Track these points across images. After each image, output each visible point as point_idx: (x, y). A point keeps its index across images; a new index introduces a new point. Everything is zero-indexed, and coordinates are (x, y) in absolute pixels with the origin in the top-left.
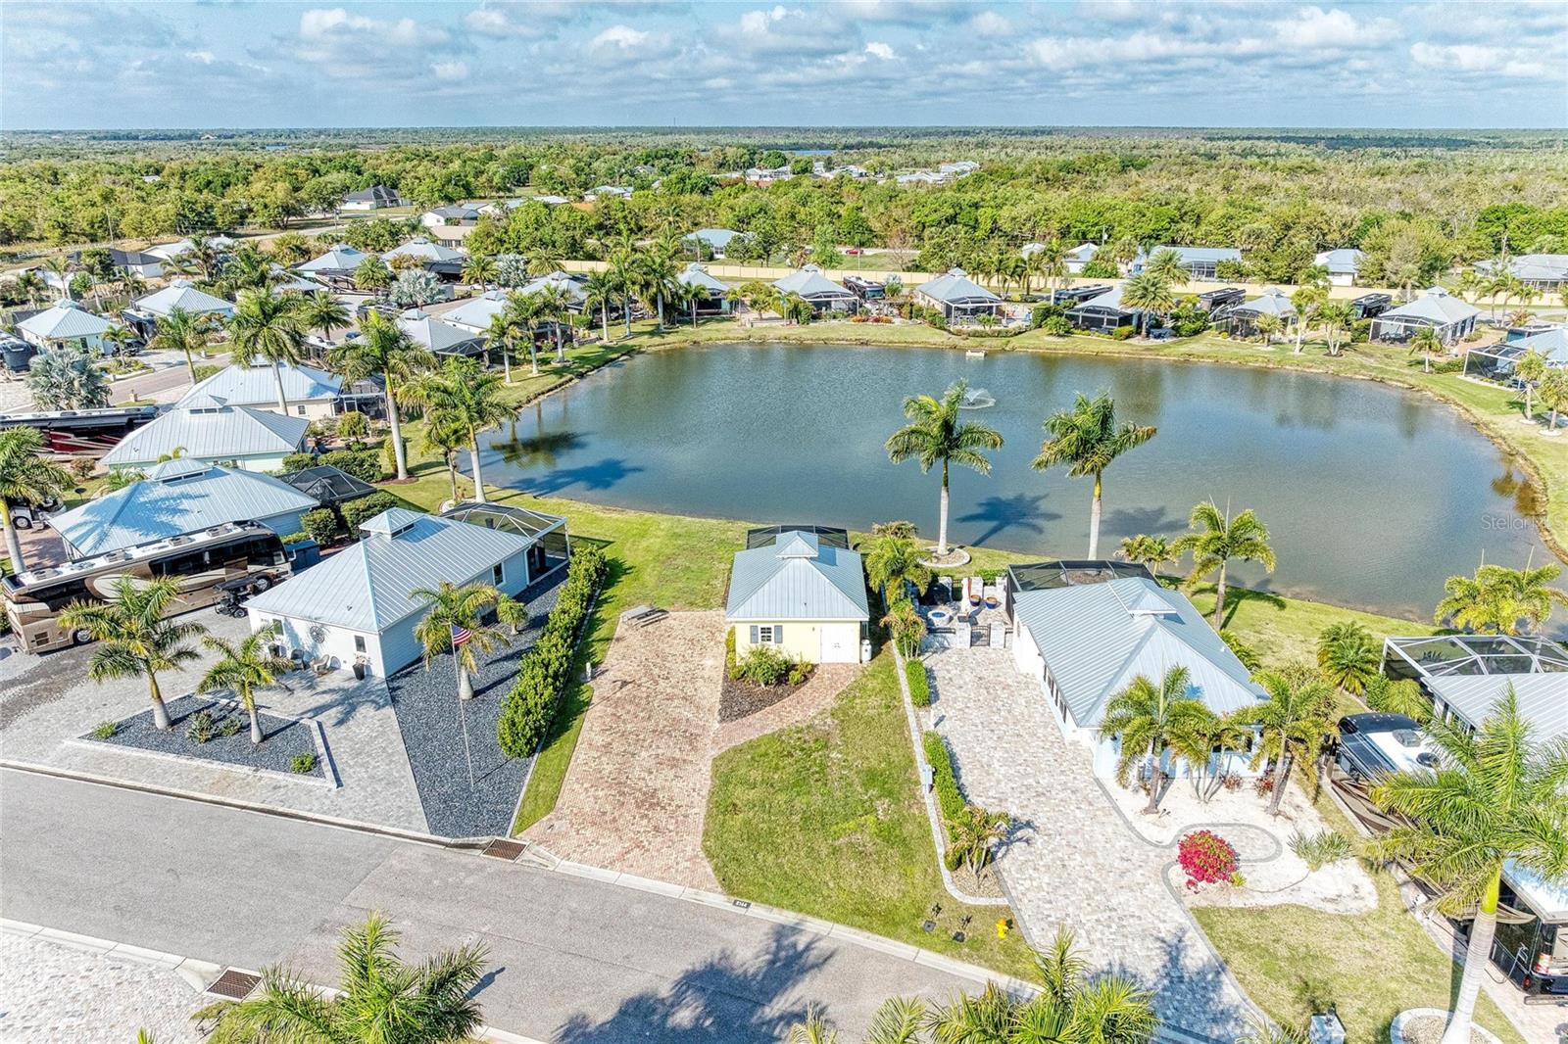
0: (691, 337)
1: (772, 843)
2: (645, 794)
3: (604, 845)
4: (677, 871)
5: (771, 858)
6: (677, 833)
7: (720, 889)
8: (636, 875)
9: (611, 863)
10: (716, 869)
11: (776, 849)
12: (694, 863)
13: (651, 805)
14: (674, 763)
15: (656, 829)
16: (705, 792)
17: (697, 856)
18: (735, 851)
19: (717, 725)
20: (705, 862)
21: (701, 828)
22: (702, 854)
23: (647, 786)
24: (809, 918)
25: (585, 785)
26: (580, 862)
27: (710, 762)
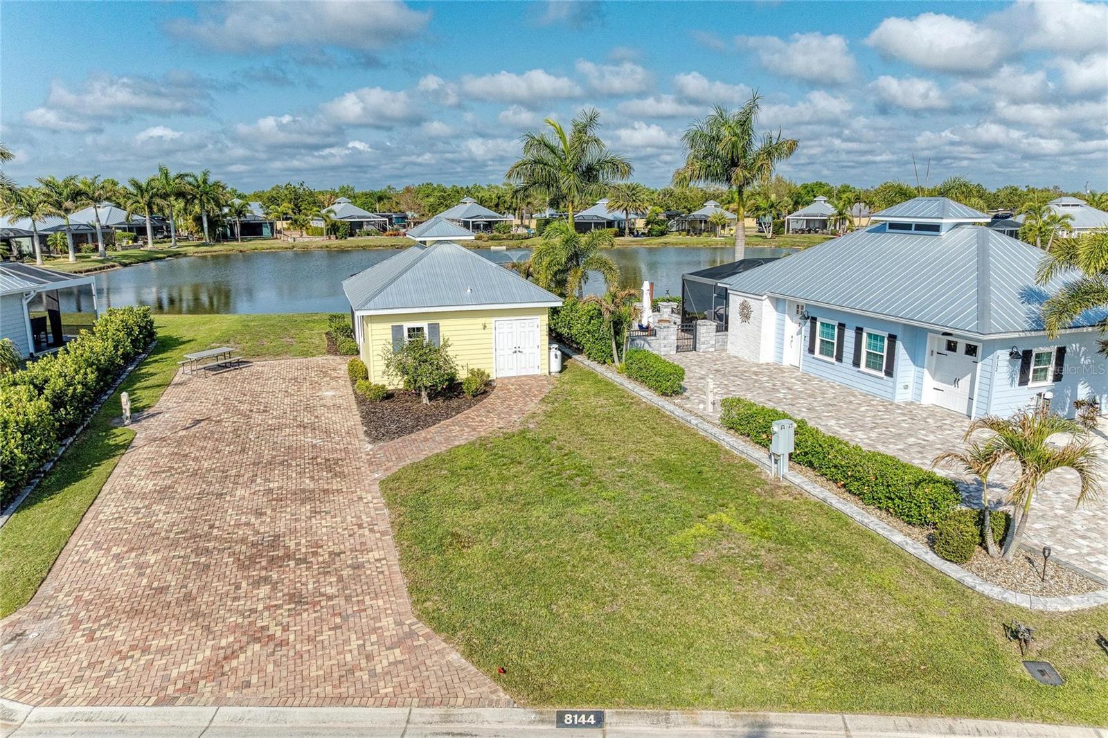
0: (236, 248)
1: (573, 581)
2: (254, 545)
3: (163, 651)
4: (372, 673)
5: (586, 607)
6: (348, 599)
7: (503, 696)
8: (262, 702)
9: (186, 689)
10: (471, 652)
11: (585, 589)
12: (412, 650)
13: (272, 560)
14: (304, 496)
15: (296, 598)
16: (383, 525)
17: (412, 634)
18: (499, 607)
19: (369, 447)
20: (438, 643)
21: (400, 581)
22: (423, 629)
23: (257, 533)
24: (773, 716)
25: (115, 550)
26: (93, 702)
27: (376, 487)
